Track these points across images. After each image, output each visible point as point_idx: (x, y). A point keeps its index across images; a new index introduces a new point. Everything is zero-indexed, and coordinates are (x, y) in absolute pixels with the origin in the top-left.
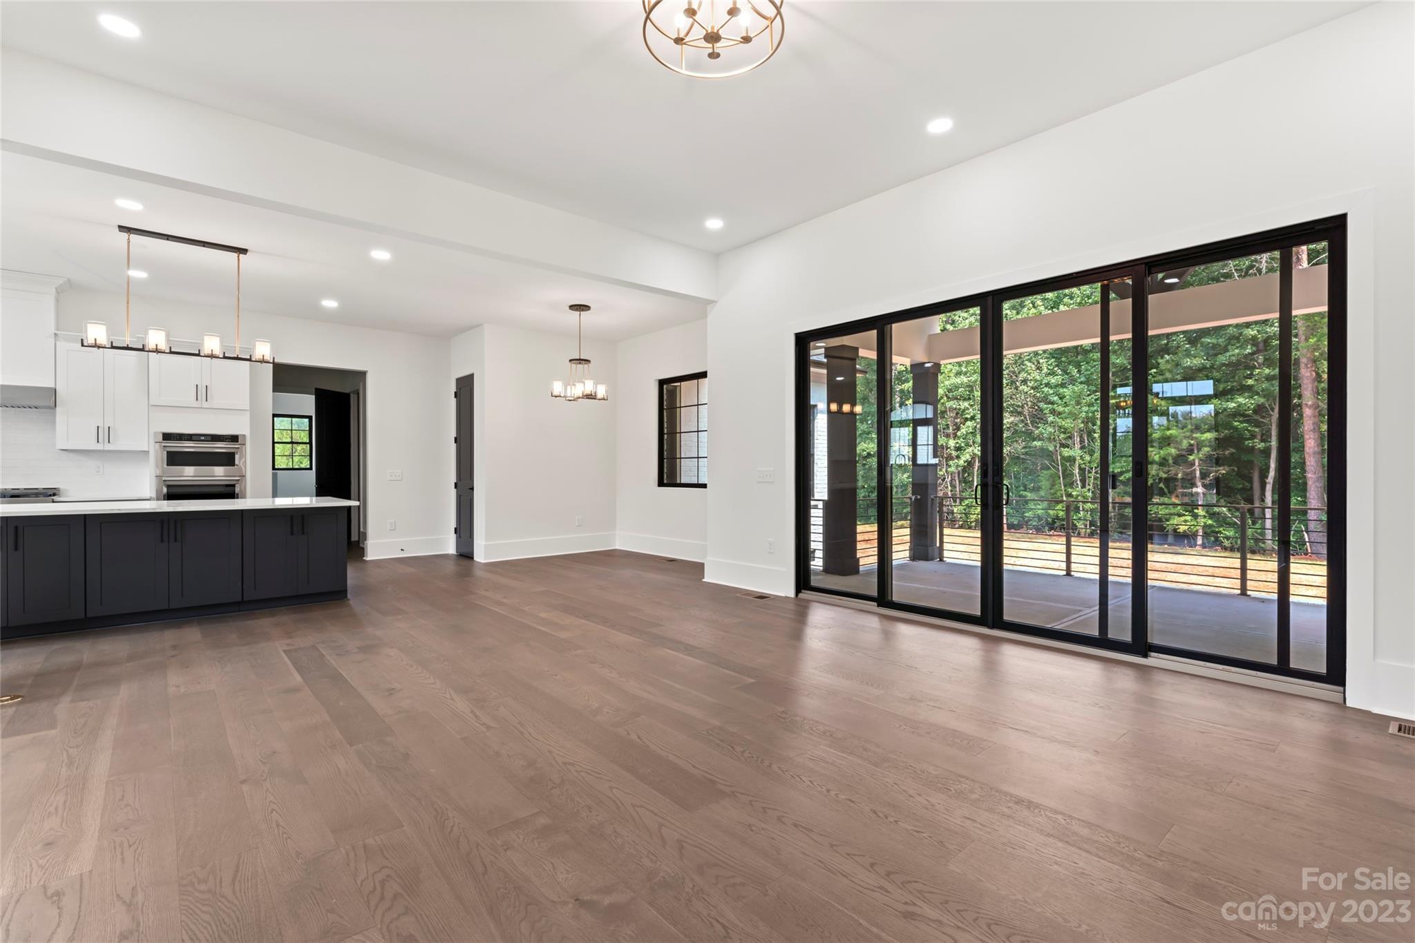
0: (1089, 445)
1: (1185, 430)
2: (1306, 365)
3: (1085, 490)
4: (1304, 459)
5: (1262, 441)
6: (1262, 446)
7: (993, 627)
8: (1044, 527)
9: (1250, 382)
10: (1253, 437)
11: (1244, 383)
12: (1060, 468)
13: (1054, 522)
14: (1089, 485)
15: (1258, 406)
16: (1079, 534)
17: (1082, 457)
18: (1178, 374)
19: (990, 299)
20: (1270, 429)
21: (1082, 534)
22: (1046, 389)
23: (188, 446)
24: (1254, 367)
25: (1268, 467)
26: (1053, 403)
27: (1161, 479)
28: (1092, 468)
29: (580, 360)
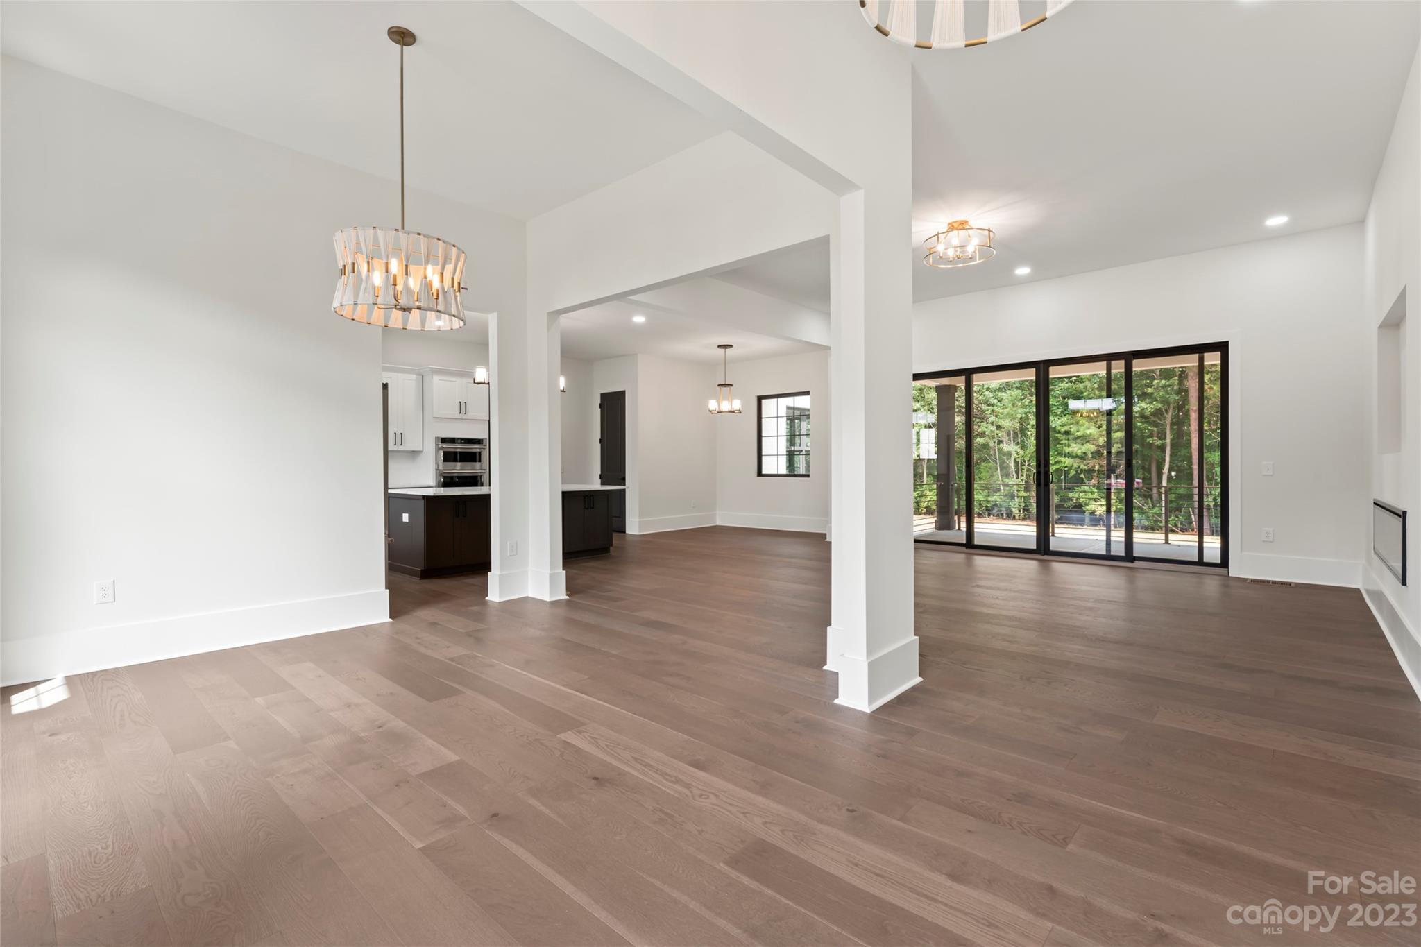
0: (1021, 441)
1: (1101, 429)
2: (1192, 377)
3: (1019, 480)
4: (1191, 453)
5: (1159, 438)
6: (1159, 442)
7: (1044, 554)
8: (984, 513)
9: (1150, 390)
10: (1151, 435)
11: (1145, 390)
12: (998, 461)
13: (992, 508)
14: (1022, 475)
15: (1157, 410)
16: (1014, 517)
17: (1017, 453)
18: (1095, 383)
19: (1042, 365)
20: (1165, 429)
21: (1017, 517)
22: (987, 393)
23: (459, 448)
24: (1154, 378)
25: (1164, 460)
26: (993, 405)
27: (1082, 471)
28: (1025, 461)
29: (725, 384)
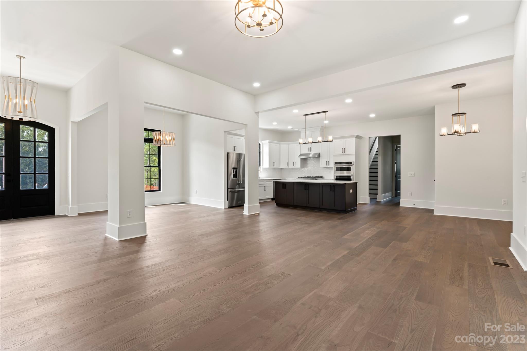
23: (342, 165)
29: (459, 113)
